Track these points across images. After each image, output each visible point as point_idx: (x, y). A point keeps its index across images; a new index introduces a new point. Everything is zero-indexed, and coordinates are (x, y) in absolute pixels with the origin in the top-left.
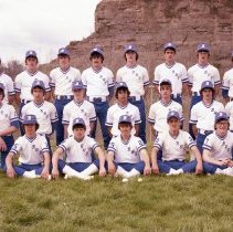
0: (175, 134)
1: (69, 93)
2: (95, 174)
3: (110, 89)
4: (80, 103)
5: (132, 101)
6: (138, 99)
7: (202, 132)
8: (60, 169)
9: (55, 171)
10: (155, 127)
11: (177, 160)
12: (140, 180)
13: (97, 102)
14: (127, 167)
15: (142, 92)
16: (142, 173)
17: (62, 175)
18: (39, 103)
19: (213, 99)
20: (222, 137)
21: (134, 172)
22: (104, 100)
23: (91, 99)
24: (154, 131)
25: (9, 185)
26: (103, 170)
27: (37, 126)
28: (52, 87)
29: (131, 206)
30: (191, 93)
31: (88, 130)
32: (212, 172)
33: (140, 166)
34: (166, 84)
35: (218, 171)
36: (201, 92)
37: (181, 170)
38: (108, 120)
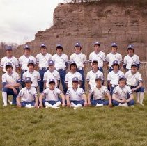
0: (99, 87)
1: (46, 66)
2: (60, 106)
3: (66, 64)
4: (52, 71)
5: (78, 70)
6: (81, 69)
7: (113, 86)
8: (43, 103)
9: (41, 104)
10: (90, 83)
11: (100, 100)
12: (82, 108)
13: (60, 71)
14: (76, 102)
15: (83, 66)
16: (83, 105)
17: (44, 106)
18: (31, 71)
19: (119, 70)
21: (79, 105)
22: (64, 70)
23: (57, 69)
24: (89, 85)
26: (64, 104)
27: (31, 83)
28: (37, 63)
30: (108, 67)
31: (56, 84)
32: (117, 105)
33: (82, 102)
34: (95, 62)
35: (120, 104)
36: (113, 66)
37: (102, 104)
38: (66, 80)
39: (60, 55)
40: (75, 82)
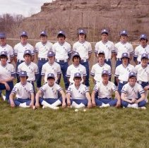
0: (106, 83)
1: (46, 57)
3: (69, 55)
4: (51, 64)
5: (81, 62)
6: (85, 61)
7: (122, 82)
8: (40, 102)
9: (37, 104)
10: (95, 78)
11: (106, 98)
12: (85, 110)
13: (61, 63)
14: (78, 102)
15: (87, 57)
17: (41, 106)
19: (129, 63)
20: (132, 86)
21: (82, 105)
22: (65, 61)
23: (58, 61)
24: (94, 80)
25: (12, 113)
26: (64, 104)
28: (36, 52)
29: (79, 130)
30: (116, 58)
31: (56, 79)
32: (126, 106)
33: (85, 102)
37: (108, 105)
38: (68, 74)
39: (62, 43)
40: (77, 78)
